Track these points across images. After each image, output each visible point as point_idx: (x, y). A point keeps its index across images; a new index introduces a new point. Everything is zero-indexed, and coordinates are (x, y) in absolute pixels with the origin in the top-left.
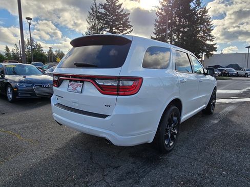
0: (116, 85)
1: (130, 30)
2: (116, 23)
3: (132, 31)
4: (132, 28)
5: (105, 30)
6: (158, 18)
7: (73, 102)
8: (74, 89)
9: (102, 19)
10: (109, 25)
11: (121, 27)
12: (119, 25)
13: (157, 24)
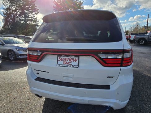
0: (121, 58)
1: (37, 12)
2: (27, 7)
3: (38, 12)
4: (38, 11)
5: (18, 11)
6: (55, 5)
7: (64, 76)
8: (65, 63)
9: (15, 3)
10: (21, 8)
11: (30, 9)
12: (29, 8)
13: (55, 9)
